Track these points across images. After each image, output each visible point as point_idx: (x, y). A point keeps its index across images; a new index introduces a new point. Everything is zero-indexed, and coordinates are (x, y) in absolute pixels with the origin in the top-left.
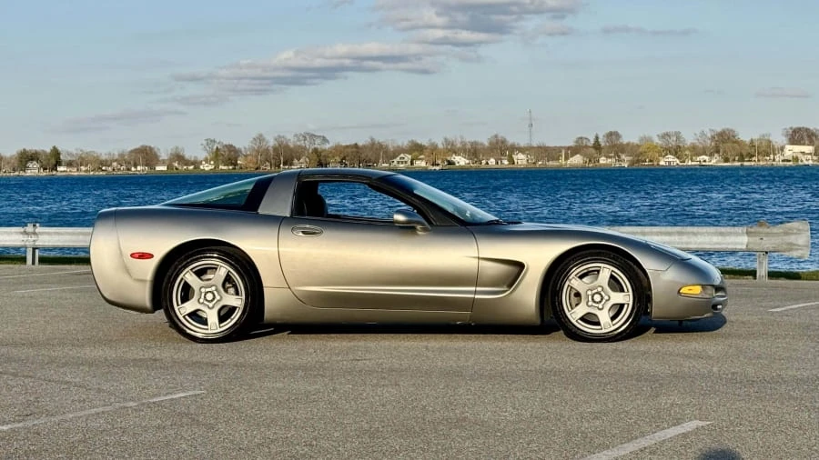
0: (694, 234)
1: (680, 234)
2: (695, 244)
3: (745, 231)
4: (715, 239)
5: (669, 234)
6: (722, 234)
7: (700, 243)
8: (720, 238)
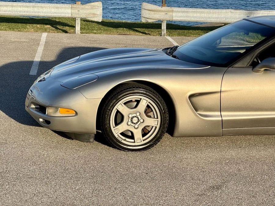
0: (42, 7)
1: (34, 7)
2: (43, 13)
3: (70, 7)
4: (53, 10)
5: (27, 7)
6: (57, 8)
7: (45, 13)
8: (56, 10)
